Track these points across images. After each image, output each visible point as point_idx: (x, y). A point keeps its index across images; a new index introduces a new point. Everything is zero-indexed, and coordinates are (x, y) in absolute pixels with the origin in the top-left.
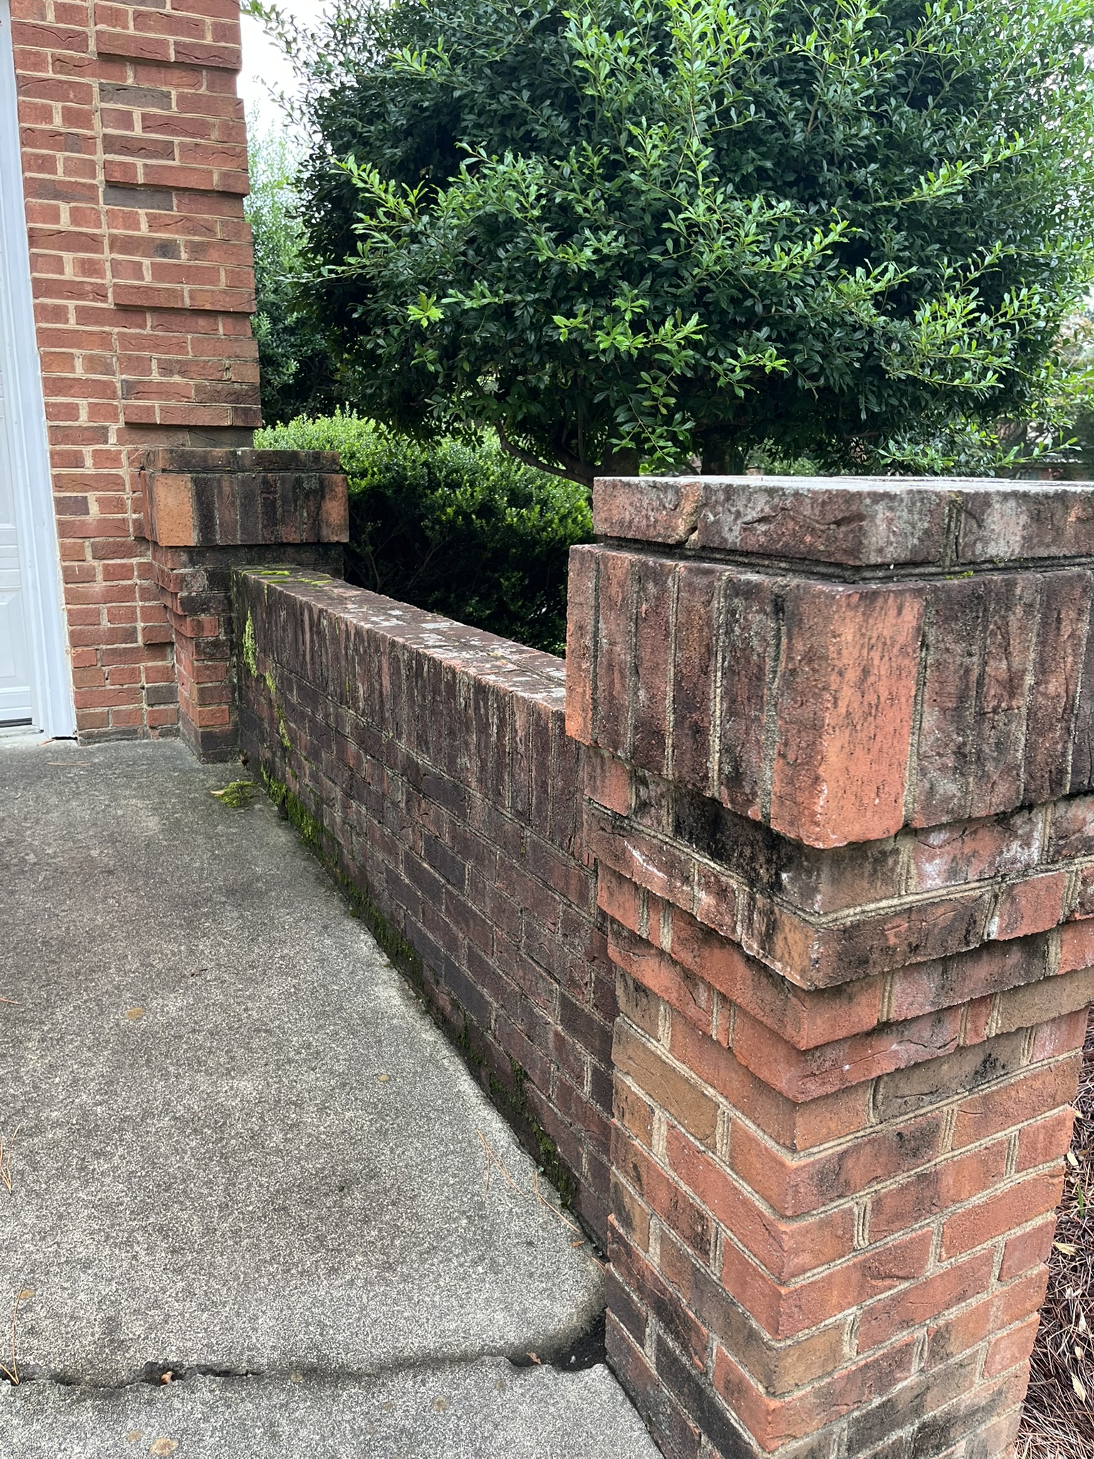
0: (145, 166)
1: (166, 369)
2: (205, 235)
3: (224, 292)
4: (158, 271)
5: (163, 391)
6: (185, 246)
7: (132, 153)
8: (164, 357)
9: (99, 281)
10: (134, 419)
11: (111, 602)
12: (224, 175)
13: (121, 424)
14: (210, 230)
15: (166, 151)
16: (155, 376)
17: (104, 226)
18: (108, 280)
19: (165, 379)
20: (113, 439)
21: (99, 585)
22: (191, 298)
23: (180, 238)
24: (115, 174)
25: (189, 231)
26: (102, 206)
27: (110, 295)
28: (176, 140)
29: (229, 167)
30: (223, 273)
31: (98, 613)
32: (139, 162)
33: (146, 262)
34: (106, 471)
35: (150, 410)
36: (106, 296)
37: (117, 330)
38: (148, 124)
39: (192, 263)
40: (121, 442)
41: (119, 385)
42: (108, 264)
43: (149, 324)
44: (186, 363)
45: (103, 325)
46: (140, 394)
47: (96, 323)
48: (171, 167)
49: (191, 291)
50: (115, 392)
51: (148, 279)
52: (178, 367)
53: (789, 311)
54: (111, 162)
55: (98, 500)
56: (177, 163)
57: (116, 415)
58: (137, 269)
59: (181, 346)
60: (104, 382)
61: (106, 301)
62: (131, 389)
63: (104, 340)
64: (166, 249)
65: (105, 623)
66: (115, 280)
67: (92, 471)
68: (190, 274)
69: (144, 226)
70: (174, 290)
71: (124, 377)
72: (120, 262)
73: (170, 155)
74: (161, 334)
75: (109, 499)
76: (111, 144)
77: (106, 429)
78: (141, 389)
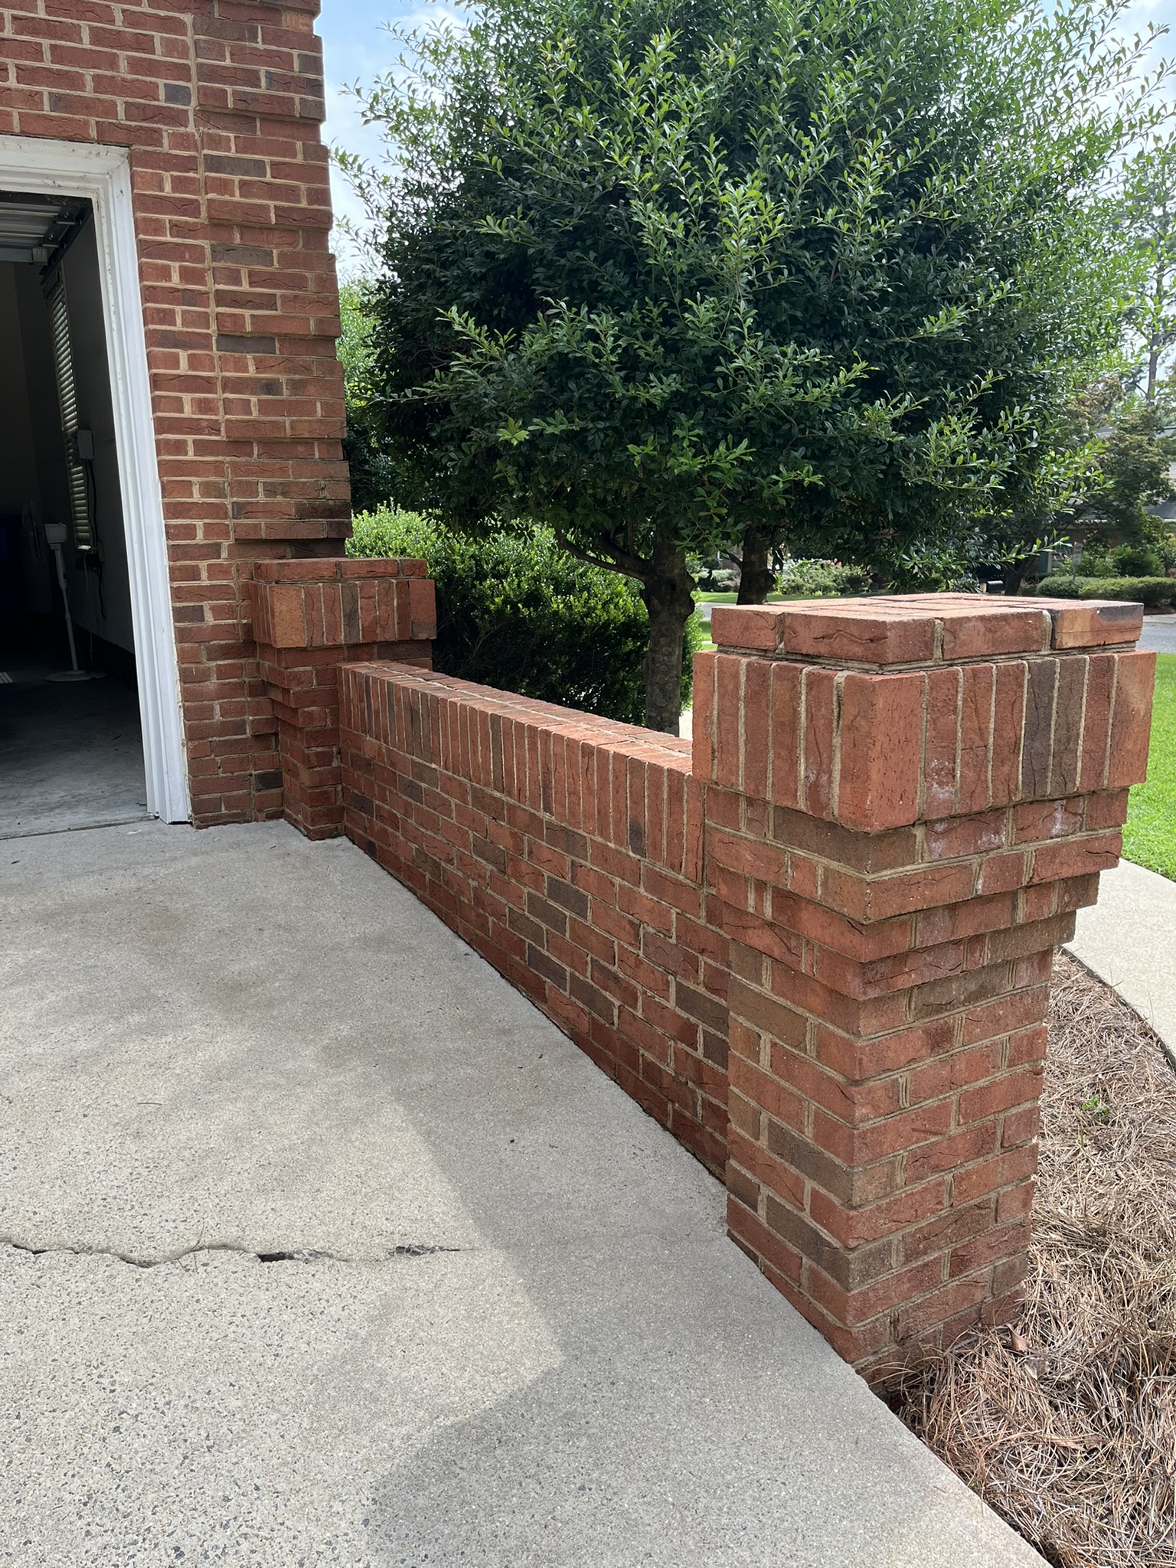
0: (252, 316)
1: (270, 491)
2: (304, 374)
3: (320, 421)
4: (263, 407)
5: (267, 510)
6: (287, 384)
7: (242, 306)
8: (269, 480)
9: (213, 417)
10: (243, 536)
11: (223, 698)
12: (320, 322)
13: (232, 541)
14: (307, 369)
15: (269, 302)
16: (261, 498)
17: (217, 369)
18: (221, 417)
19: (269, 500)
20: (224, 554)
21: (213, 683)
22: (292, 428)
23: (283, 378)
24: (227, 324)
25: (289, 371)
26: (215, 352)
27: (222, 429)
28: (278, 292)
29: (325, 314)
30: (318, 405)
31: (212, 708)
32: (247, 313)
33: (254, 399)
34: (218, 582)
35: (257, 527)
36: (219, 430)
37: (228, 459)
38: (254, 279)
39: (293, 398)
40: (231, 556)
41: (230, 507)
42: (221, 402)
43: (256, 452)
44: (288, 484)
45: (217, 455)
46: (249, 514)
47: (211, 454)
48: (274, 317)
49: (292, 422)
50: (226, 513)
51: (255, 413)
52: (281, 488)
53: (820, 433)
54: (222, 314)
55: (213, 608)
56: (278, 313)
57: (228, 533)
58: (246, 406)
59: (283, 471)
60: (217, 505)
61: (219, 434)
62: (240, 510)
63: (218, 469)
64: (271, 387)
65: (218, 717)
66: (228, 417)
67: (207, 583)
68: (290, 408)
69: (252, 368)
70: (277, 422)
71: (235, 499)
72: (231, 401)
73: (273, 307)
74: (267, 461)
75: (222, 607)
76: (222, 298)
77: (219, 545)
78: (250, 509)
